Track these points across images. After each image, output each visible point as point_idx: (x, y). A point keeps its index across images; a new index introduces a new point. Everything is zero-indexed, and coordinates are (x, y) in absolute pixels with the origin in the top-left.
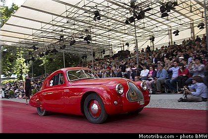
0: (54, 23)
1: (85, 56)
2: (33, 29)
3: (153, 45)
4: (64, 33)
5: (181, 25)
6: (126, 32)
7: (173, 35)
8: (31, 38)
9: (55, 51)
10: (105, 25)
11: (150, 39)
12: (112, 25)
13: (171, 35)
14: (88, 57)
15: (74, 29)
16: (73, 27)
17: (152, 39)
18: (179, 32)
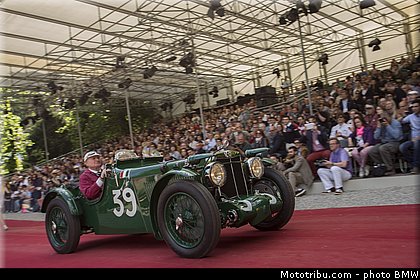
0: (105, 26)
1: (168, 105)
2: (46, 42)
3: (325, 72)
4: (125, 51)
5: (386, 26)
6: (269, 44)
7: (368, 50)
8: (43, 63)
9: (103, 94)
10: (224, 30)
11: (319, 60)
12: (240, 29)
13: (363, 50)
14: (175, 106)
15: (150, 41)
16: (147, 36)
17: (324, 60)
18: (380, 42)
